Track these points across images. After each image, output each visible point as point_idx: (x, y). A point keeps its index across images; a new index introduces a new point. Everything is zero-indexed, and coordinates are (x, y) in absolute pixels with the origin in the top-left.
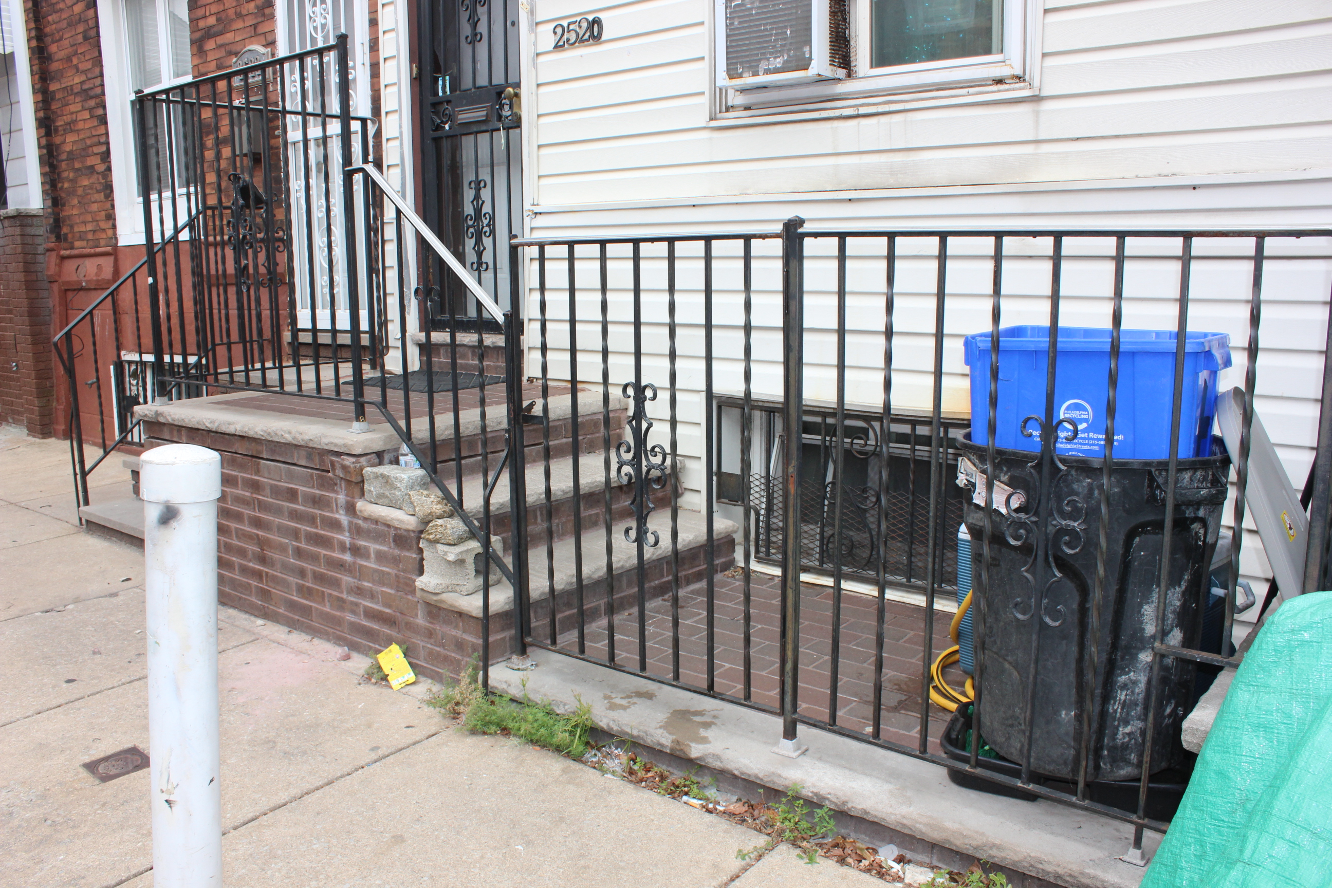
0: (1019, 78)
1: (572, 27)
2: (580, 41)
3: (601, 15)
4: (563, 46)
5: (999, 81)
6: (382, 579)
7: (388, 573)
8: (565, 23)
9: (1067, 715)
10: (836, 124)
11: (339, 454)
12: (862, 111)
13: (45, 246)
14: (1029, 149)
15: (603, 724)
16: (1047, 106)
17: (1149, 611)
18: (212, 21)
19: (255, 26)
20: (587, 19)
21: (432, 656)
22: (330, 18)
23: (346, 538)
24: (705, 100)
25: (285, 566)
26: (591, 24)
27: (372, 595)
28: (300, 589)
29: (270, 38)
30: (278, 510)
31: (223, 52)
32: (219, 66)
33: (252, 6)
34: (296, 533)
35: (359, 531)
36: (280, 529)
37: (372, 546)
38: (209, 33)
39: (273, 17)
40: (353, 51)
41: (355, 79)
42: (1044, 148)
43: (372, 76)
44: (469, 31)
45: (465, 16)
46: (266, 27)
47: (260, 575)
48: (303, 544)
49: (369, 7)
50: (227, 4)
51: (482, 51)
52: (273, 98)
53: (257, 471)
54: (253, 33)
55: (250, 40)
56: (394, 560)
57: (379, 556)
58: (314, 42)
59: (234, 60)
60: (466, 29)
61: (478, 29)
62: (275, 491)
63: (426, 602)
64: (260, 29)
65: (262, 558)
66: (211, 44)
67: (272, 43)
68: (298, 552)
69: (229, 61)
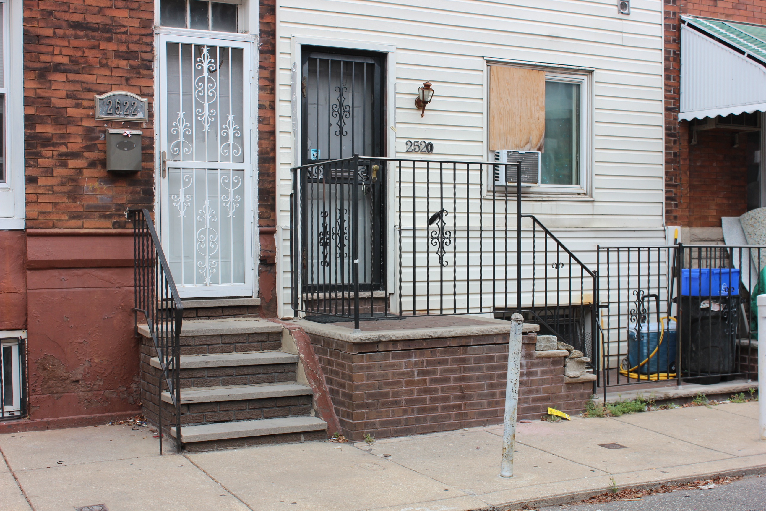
0: (585, 194)
1: (416, 144)
2: (422, 152)
3: (433, 142)
4: (412, 151)
5: (579, 194)
6: (543, 381)
7: (548, 378)
8: (413, 141)
10: (533, 203)
12: (544, 199)
14: (591, 217)
16: (596, 204)
18: (65, 60)
19: (127, 79)
20: (425, 142)
22: (217, 94)
25: (480, 396)
26: (427, 145)
27: (537, 391)
28: (490, 404)
29: (146, 91)
30: (480, 369)
31: (78, 87)
32: (70, 96)
33: (123, 63)
34: (491, 377)
35: (533, 365)
36: (479, 378)
37: (539, 369)
38: (57, 68)
39: (151, 77)
40: (239, 119)
41: (242, 137)
42: (595, 217)
43: (260, 139)
44: (338, 129)
45: (335, 121)
46: (142, 82)
47: (459, 407)
48: (496, 381)
49: (260, 97)
50: (88, 53)
51: (347, 140)
52: (148, 134)
53: (465, 353)
54: (127, 82)
55: (120, 86)
56: (551, 372)
57: (543, 373)
58: (200, 105)
59: (99, 97)
60: (335, 128)
61: (344, 130)
62: (478, 360)
63: (567, 384)
64: (133, 82)
65: (463, 398)
66: (61, 77)
67: (151, 95)
68: (492, 386)
69: (89, 95)
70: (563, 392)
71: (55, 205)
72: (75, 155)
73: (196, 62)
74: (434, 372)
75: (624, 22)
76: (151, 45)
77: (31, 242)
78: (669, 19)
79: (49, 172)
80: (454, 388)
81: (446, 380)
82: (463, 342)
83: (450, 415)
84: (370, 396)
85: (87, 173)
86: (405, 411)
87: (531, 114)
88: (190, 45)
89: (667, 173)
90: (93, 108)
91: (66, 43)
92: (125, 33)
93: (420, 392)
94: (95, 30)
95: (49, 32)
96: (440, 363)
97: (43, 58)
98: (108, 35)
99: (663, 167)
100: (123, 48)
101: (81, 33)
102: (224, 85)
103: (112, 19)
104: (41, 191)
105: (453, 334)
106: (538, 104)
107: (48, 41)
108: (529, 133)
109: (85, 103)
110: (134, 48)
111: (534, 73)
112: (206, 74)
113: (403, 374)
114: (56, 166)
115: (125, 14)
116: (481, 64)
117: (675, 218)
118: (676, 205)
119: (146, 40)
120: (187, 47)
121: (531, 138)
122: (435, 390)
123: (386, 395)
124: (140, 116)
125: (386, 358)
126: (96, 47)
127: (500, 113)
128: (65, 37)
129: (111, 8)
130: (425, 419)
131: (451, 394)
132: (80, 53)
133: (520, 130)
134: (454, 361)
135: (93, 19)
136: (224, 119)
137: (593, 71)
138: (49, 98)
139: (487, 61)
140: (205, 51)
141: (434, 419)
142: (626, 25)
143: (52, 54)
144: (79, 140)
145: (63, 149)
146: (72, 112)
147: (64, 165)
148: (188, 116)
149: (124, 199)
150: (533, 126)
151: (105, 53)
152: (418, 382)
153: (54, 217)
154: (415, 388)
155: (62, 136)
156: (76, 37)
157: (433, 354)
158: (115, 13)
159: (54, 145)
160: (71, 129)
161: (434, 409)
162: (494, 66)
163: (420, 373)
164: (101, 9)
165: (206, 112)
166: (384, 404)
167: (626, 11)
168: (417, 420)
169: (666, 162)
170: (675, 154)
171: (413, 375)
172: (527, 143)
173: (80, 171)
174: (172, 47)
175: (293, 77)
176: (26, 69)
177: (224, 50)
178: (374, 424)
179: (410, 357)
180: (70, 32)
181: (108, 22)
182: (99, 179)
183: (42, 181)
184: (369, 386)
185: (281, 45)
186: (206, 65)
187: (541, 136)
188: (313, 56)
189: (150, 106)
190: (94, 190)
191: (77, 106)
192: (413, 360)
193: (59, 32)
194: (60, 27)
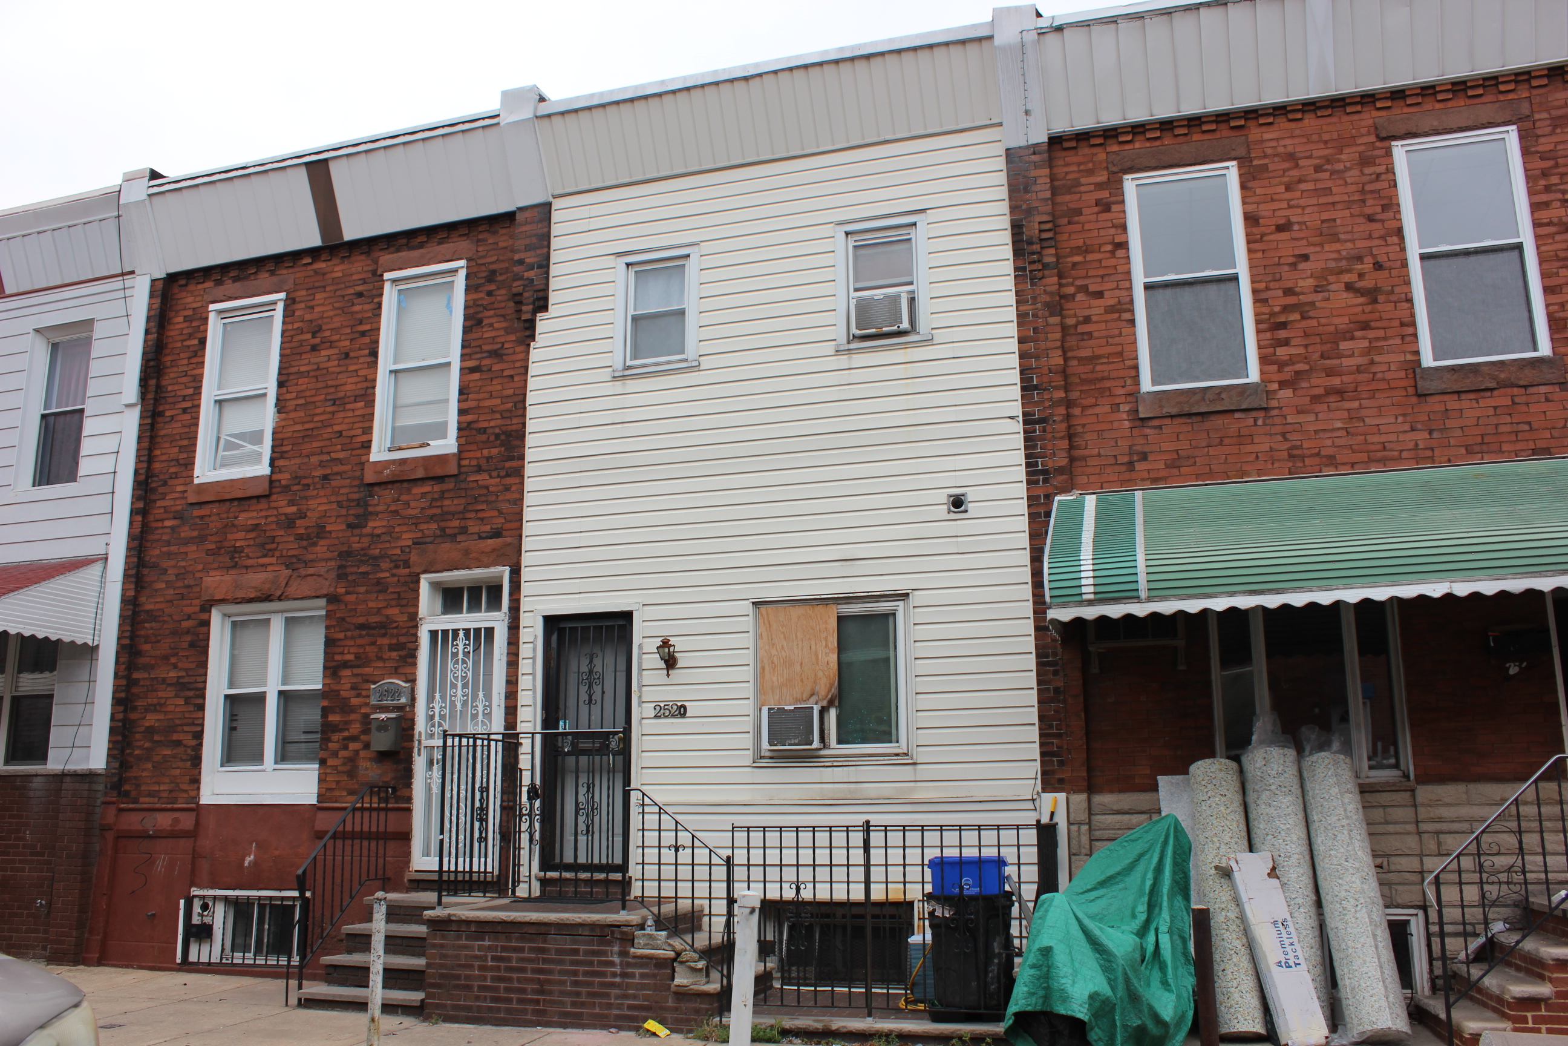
0: (906, 754)
1: (666, 707)
2: (673, 716)
3: (686, 704)
4: (660, 716)
5: (897, 755)
6: (643, 987)
7: (649, 984)
8: (662, 704)
9: (974, 984)
11: (619, 926)
13: (102, 799)
14: (912, 784)
15: (787, 1027)
16: (919, 767)
17: (995, 944)
18: (351, 657)
19: (396, 668)
20: (677, 705)
21: (678, 1021)
22: (470, 674)
23: (618, 970)
24: (750, 753)
25: (562, 993)
26: (679, 708)
27: (635, 997)
28: (574, 1004)
29: (411, 677)
30: (561, 962)
31: (359, 679)
32: (354, 688)
33: (394, 654)
34: (575, 973)
35: (628, 965)
36: (562, 972)
37: (638, 971)
38: (346, 665)
39: (415, 664)
40: (488, 696)
41: (490, 713)
42: (919, 784)
43: (506, 714)
44: (587, 698)
45: (584, 689)
46: (408, 670)
47: (537, 1002)
48: (581, 978)
49: (507, 672)
50: (368, 649)
51: (596, 710)
52: (409, 716)
53: (545, 942)
54: (396, 672)
55: (390, 676)
56: (654, 976)
57: (642, 976)
58: (454, 686)
59: (373, 686)
60: (584, 696)
61: (594, 698)
62: (559, 951)
63: (676, 993)
64: (401, 670)
65: (541, 992)
66: (347, 672)
67: (413, 681)
68: (575, 983)
69: (365, 686)
70: (670, 1003)
71: (338, 782)
72: (354, 738)
73: (453, 645)
74: (509, 959)
75: (959, 522)
76: (416, 636)
77: (321, 815)
78: (1037, 505)
79: (335, 754)
80: (531, 980)
81: (523, 970)
82: (543, 930)
83: (526, 1009)
84: (442, 976)
85: (362, 753)
86: (477, 998)
87: (817, 659)
88: (448, 631)
89: (1041, 718)
90: (368, 696)
91: (352, 643)
92: (396, 628)
93: (494, 979)
94: (374, 628)
95: (341, 635)
96: (516, 950)
97: (338, 657)
98: (383, 631)
99: (1035, 710)
100: (394, 641)
101: (364, 633)
102: (476, 663)
103: (387, 617)
104: (328, 771)
105: (527, 919)
106: (826, 646)
107: (340, 643)
108: (815, 682)
109: (364, 693)
110: (403, 639)
111: (820, 609)
112: (461, 656)
113: (476, 957)
114: (340, 749)
115: (396, 611)
116: (747, 608)
117: (1061, 781)
118: (1061, 763)
119: (412, 631)
120: (445, 632)
121: (817, 688)
122: (510, 980)
123: (458, 977)
124: (403, 700)
125: (459, 938)
126: (374, 643)
127: (773, 663)
128: (352, 638)
129: (386, 607)
130: (499, 1010)
131: (529, 987)
132: (362, 650)
133: (802, 680)
134: (531, 950)
135: (374, 619)
136: (475, 697)
137: (908, 594)
138: (338, 691)
139: (753, 603)
140: (461, 634)
141: (509, 1011)
142: (962, 526)
143: (342, 653)
144: (358, 725)
145: (346, 734)
146: (354, 701)
147: (346, 748)
148: (443, 698)
149: (388, 777)
150: (820, 674)
151: (380, 648)
152: (491, 969)
153: (337, 793)
154: (489, 974)
155: (346, 723)
156: (361, 636)
157: (509, 940)
158: (390, 611)
159: (341, 730)
160: (353, 716)
161: (509, 1000)
162: (763, 608)
163: (494, 958)
164: (379, 609)
165: (459, 692)
166: (457, 987)
167: (963, 508)
168: (490, 1009)
169: (1039, 702)
170: (1057, 690)
171: (486, 960)
172: (812, 695)
173: (357, 752)
174: (434, 634)
175: (534, 650)
176: (325, 668)
177: (477, 631)
178: (444, 1006)
179: (483, 940)
180: (357, 632)
181: (384, 620)
182: (371, 759)
183: (330, 762)
184: (442, 966)
185: (525, 619)
186: (461, 647)
187: (831, 686)
188: (562, 626)
189: (413, 690)
190: (367, 769)
191: (358, 696)
192: (487, 943)
193: (349, 634)
194: (349, 630)
